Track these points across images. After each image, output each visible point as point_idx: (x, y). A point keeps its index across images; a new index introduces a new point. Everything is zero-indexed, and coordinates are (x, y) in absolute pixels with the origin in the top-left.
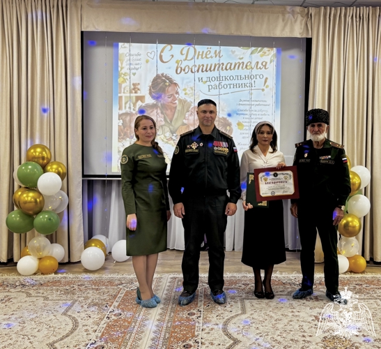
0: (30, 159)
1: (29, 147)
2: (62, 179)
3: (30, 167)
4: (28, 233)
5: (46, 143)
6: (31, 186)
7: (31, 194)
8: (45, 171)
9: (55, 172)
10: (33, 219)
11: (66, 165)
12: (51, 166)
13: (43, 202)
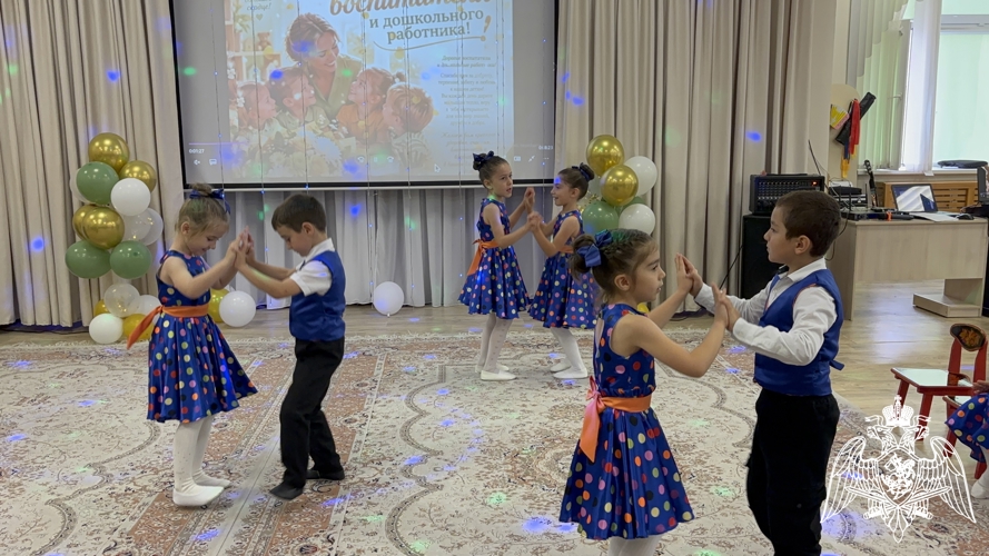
0: (96, 158)
1: (91, 138)
2: (151, 190)
3: (96, 170)
4: (101, 278)
5: (119, 131)
6: (101, 201)
7: (102, 215)
8: (121, 176)
9: (137, 178)
10: (109, 255)
11: (155, 167)
12: (131, 168)
13: (121, 227)
